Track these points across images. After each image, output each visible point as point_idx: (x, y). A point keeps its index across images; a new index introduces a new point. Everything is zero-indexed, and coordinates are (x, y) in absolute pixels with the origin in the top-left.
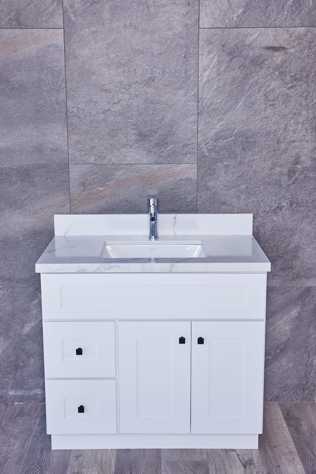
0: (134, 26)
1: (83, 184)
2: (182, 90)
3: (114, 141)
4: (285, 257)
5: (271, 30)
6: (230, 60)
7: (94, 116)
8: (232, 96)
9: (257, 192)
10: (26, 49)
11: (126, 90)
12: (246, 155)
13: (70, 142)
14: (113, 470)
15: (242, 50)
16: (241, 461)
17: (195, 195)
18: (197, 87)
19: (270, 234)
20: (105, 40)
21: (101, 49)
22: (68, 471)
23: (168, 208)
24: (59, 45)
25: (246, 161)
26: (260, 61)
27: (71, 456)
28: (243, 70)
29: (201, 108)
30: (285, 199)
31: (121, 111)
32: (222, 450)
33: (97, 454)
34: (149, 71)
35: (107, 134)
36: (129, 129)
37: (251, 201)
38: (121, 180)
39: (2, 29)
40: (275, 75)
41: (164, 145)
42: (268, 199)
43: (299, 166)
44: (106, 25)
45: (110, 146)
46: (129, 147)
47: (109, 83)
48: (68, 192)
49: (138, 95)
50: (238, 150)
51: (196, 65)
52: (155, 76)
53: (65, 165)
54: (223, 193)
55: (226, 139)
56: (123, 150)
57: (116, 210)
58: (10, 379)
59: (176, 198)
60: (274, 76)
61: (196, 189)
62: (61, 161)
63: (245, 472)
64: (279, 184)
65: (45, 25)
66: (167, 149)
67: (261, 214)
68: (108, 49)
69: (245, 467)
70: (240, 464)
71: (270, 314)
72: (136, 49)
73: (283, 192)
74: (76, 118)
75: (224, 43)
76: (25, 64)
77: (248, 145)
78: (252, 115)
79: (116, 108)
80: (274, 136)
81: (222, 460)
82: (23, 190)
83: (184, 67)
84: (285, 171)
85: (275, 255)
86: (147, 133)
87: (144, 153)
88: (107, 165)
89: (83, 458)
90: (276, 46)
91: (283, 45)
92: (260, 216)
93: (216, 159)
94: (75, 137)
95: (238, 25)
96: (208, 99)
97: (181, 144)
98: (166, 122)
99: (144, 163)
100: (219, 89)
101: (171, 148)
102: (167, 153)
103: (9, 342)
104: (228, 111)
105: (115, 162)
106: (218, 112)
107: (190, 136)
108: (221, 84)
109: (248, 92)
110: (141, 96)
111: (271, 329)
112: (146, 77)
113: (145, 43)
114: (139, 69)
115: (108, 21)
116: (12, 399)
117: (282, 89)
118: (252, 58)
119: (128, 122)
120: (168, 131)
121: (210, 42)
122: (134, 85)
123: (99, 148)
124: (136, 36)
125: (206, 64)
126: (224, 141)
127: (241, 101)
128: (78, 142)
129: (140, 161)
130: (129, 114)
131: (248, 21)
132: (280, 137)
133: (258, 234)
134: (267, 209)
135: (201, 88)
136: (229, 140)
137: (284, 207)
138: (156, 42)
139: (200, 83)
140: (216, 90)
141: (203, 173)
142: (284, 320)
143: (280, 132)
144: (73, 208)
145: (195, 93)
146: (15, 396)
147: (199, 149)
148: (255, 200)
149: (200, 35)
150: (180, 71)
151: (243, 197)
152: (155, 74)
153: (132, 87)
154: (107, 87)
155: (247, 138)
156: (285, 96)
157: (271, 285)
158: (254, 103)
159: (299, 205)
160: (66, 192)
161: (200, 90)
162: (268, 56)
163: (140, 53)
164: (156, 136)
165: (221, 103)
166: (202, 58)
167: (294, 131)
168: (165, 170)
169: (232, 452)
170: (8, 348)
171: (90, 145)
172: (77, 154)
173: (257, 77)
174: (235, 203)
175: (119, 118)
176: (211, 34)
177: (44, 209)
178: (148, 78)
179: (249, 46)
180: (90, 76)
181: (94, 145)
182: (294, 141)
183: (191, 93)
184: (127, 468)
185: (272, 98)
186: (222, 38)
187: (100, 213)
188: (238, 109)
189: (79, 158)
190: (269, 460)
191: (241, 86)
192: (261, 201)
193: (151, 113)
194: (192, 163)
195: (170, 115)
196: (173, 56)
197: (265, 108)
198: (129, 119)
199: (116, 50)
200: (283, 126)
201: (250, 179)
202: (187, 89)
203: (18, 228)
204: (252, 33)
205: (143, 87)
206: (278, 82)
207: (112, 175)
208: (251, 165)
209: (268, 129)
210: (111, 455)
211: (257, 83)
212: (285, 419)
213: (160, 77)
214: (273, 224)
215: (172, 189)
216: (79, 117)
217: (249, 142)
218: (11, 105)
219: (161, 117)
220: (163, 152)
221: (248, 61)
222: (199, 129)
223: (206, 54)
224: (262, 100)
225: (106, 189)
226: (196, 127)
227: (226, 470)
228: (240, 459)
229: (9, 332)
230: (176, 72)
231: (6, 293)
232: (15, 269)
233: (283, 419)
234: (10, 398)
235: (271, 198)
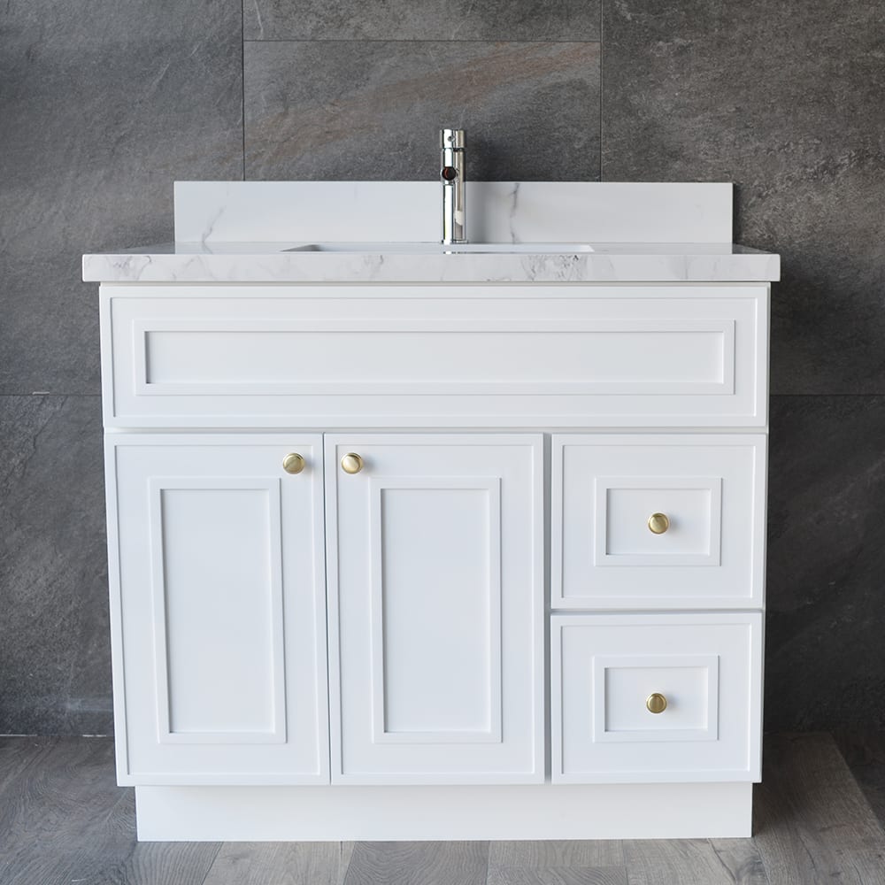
16: (724, 865)
19: (805, 245)
25: (736, 35)
30: (844, 145)
37: (751, 148)
42: (797, 144)
48: (241, 120)
53: (234, 42)
54: (673, 124)
57: (374, 172)
58: (70, 665)
59: (543, 139)
61: (598, 114)
64: (826, 101)
67: (779, 188)
69: (736, 877)
73: (838, 126)
84: (842, 65)
87: (453, 10)
88: (349, 44)
92: (776, 191)
93: (653, 30)
105: (372, 36)
116: (73, 724)
129: (443, 32)
134: (797, 173)
137: (841, 166)
142: (848, 491)
144: (253, 164)
146: (83, 716)
147: (605, 1)
148: (763, 147)
151: (727, 136)
168: (512, 59)
169: (700, 845)
170: (63, 573)
174: (706, 154)
190: (808, 859)
192: (780, 149)
194: (585, 38)
201: (748, 88)
203: (98, 223)
208: (750, 49)
210: (337, 855)
214: (813, 215)
215: (531, 113)
225: (345, 112)
228: (721, 861)
229: (68, 527)
231: (60, 411)
233: (847, 768)
234: (69, 721)
235: (805, 141)
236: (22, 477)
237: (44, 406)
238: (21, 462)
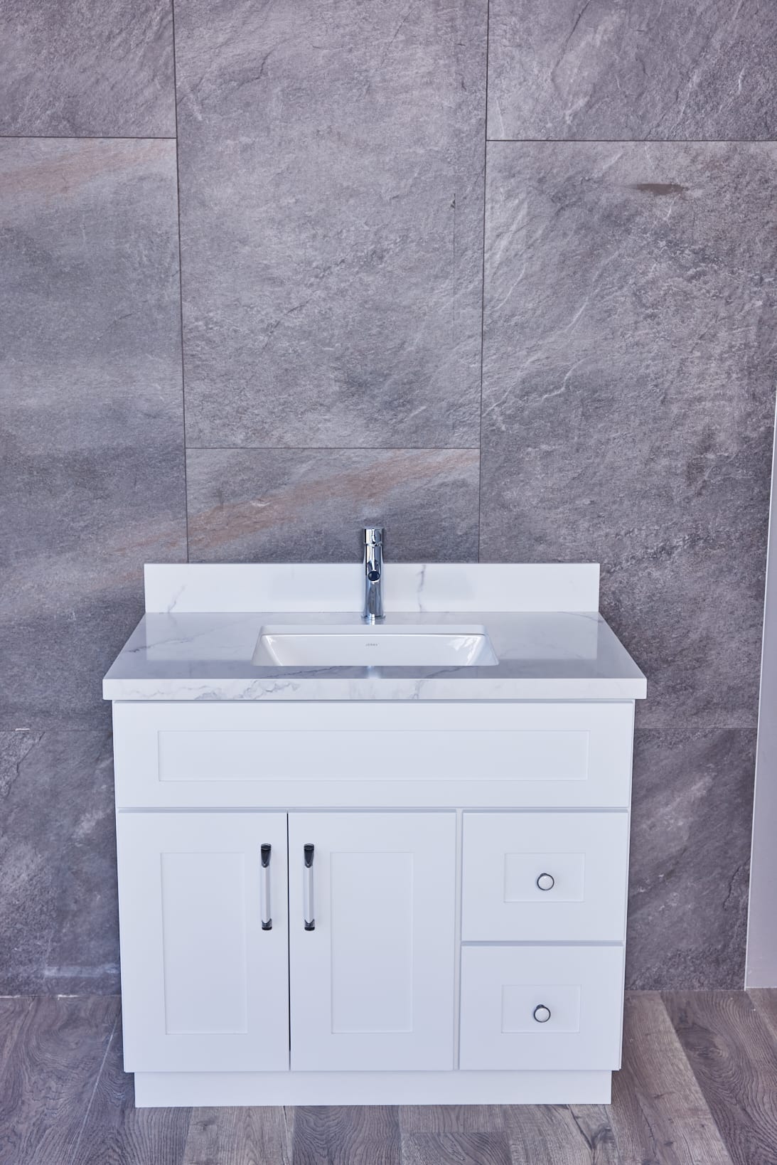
0: (339, 133)
1: (219, 494)
2: (447, 281)
3: (289, 395)
4: (680, 663)
5: (650, 148)
6: (558, 213)
7: (245, 337)
8: (560, 295)
9: (617, 514)
10: (91, 184)
11: (318, 280)
12: (591, 430)
13: (188, 398)
14: (290, 1154)
15: (583, 192)
16: (582, 1132)
17: (474, 521)
18: (481, 273)
19: (645, 610)
20: (270, 166)
21: (261, 187)
22: (185, 1157)
23: (413, 550)
24: (165, 177)
25: (592, 442)
26: (624, 217)
27: (192, 1123)
28: (586, 236)
29: (490, 321)
30: (679, 531)
31: (306, 328)
32: (538, 1106)
33: (249, 1116)
34: (371, 236)
35: (274, 380)
36: (324, 367)
37: (602, 533)
38: (304, 485)
39: (35, 139)
40: (658, 248)
41: (404, 405)
42: (640, 530)
43: (711, 456)
44: (274, 130)
45: (280, 408)
46: (323, 409)
47: (278, 264)
48: (184, 512)
49: (347, 290)
50: (574, 418)
51: (478, 223)
52: (385, 248)
53: (177, 450)
54: (539, 515)
55: (546, 392)
56: (310, 416)
57: (294, 554)
58: (47, 941)
59: (432, 528)
60: (656, 251)
61: (477, 507)
62: (167, 441)
63: (594, 1158)
64: (664, 495)
65: (134, 130)
66: (412, 415)
67: (625, 565)
68: (277, 185)
69: (592, 1146)
70: (580, 1138)
71: (641, 793)
72: (342, 185)
73: (674, 515)
74: (204, 343)
75: (542, 175)
76: (86, 218)
77: (597, 408)
78: (606, 339)
79: (296, 320)
80: (656, 386)
81: (539, 1130)
82: (80, 506)
83: (452, 229)
84: (679, 465)
85: (655, 657)
86: (365, 378)
87: (358, 423)
88: (273, 451)
89: (218, 1126)
90: (661, 183)
91: (677, 181)
93: (523, 438)
94: (201, 387)
95: (574, 134)
96: (507, 302)
97: (444, 404)
98: (410, 353)
99: (358, 445)
100: (532, 279)
101: (421, 412)
102: (412, 423)
103: (46, 856)
104: (552, 329)
105: (292, 444)
106: (527, 330)
107: (464, 386)
108: (537, 267)
109: (595, 287)
110: (353, 294)
111: (644, 826)
112: (366, 251)
113: (362, 173)
114: (349, 231)
115: (278, 122)
116: (50, 986)
117: (673, 281)
118: (605, 209)
119: (322, 352)
120: (415, 374)
121: (510, 172)
122: (338, 268)
123: (256, 412)
124: (343, 158)
125: (502, 221)
126: (541, 396)
127: (581, 307)
128: (205, 397)
129: (350, 441)
130: (325, 334)
131: (597, 125)
132: (669, 388)
133: (618, 609)
134: (639, 553)
135: (490, 277)
136: (553, 394)
137: (676, 547)
138: (389, 170)
139: (487, 266)
140: (524, 282)
141: (493, 470)
142: (675, 804)
143: (670, 377)
144: (195, 547)
145: (475, 287)
146: (58, 980)
147: (484, 415)
148: (612, 532)
149: (488, 157)
150: (443, 238)
151: (583, 524)
152: (385, 244)
153: (332, 273)
154: (276, 273)
155: (595, 391)
156: (680, 296)
157: (646, 726)
158: (609, 312)
159: (710, 543)
160: (179, 513)
161: (487, 280)
162: (642, 205)
163: (351, 196)
164: (387, 385)
165: (534, 310)
166: (492, 208)
167: (701, 377)
168: (407, 463)
169: (561, 1110)
170: (42, 870)
171: (234, 405)
172: (205, 425)
173: (617, 253)
174: (565, 539)
175: (303, 343)
176: (513, 155)
177: (127, 551)
178: (370, 253)
179: (600, 181)
180: (236, 247)
181: (244, 404)
182: (700, 399)
183: (466, 287)
184: (321, 1151)
185: (651, 299)
186: (538, 164)
187: (256, 559)
188: (575, 324)
189: (209, 435)
190: (647, 1128)
191: (580, 274)
192: (626, 535)
193: (374, 331)
194: (467, 446)
195: (418, 338)
196: (427, 203)
197: (636, 323)
198: (325, 345)
199: (297, 187)
200: (675, 363)
201: (601, 485)
202: (459, 279)
203: (68, 595)
204: (606, 153)
205: (358, 273)
206: (664, 265)
207: (284, 474)
208: (603, 453)
209: (642, 371)
210: (283, 1120)
211: (617, 265)
212: (677, 1031)
213: (397, 250)
214: (652, 586)
215: (422, 506)
216: (209, 341)
217: (599, 400)
218: (54, 313)
219: (399, 342)
220: (401, 421)
221: (596, 217)
222: (485, 369)
223: (502, 198)
224: (628, 305)
225: (270, 506)
226: (478, 365)
227: (548, 1154)
228: (580, 1128)
229: (46, 834)
230: (433, 240)
231: (38, 743)
232: (59, 687)
233: (674, 1031)
234: (47, 985)
235: (647, 527)
236: (8, 795)
237: (25, 739)
238: (7, 783)
